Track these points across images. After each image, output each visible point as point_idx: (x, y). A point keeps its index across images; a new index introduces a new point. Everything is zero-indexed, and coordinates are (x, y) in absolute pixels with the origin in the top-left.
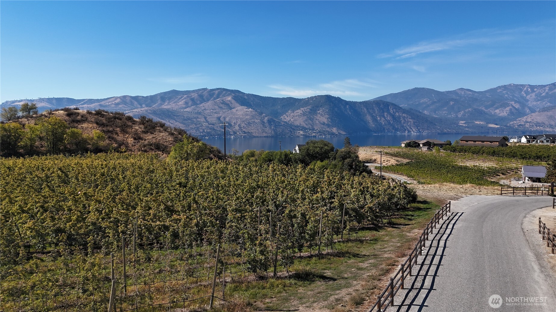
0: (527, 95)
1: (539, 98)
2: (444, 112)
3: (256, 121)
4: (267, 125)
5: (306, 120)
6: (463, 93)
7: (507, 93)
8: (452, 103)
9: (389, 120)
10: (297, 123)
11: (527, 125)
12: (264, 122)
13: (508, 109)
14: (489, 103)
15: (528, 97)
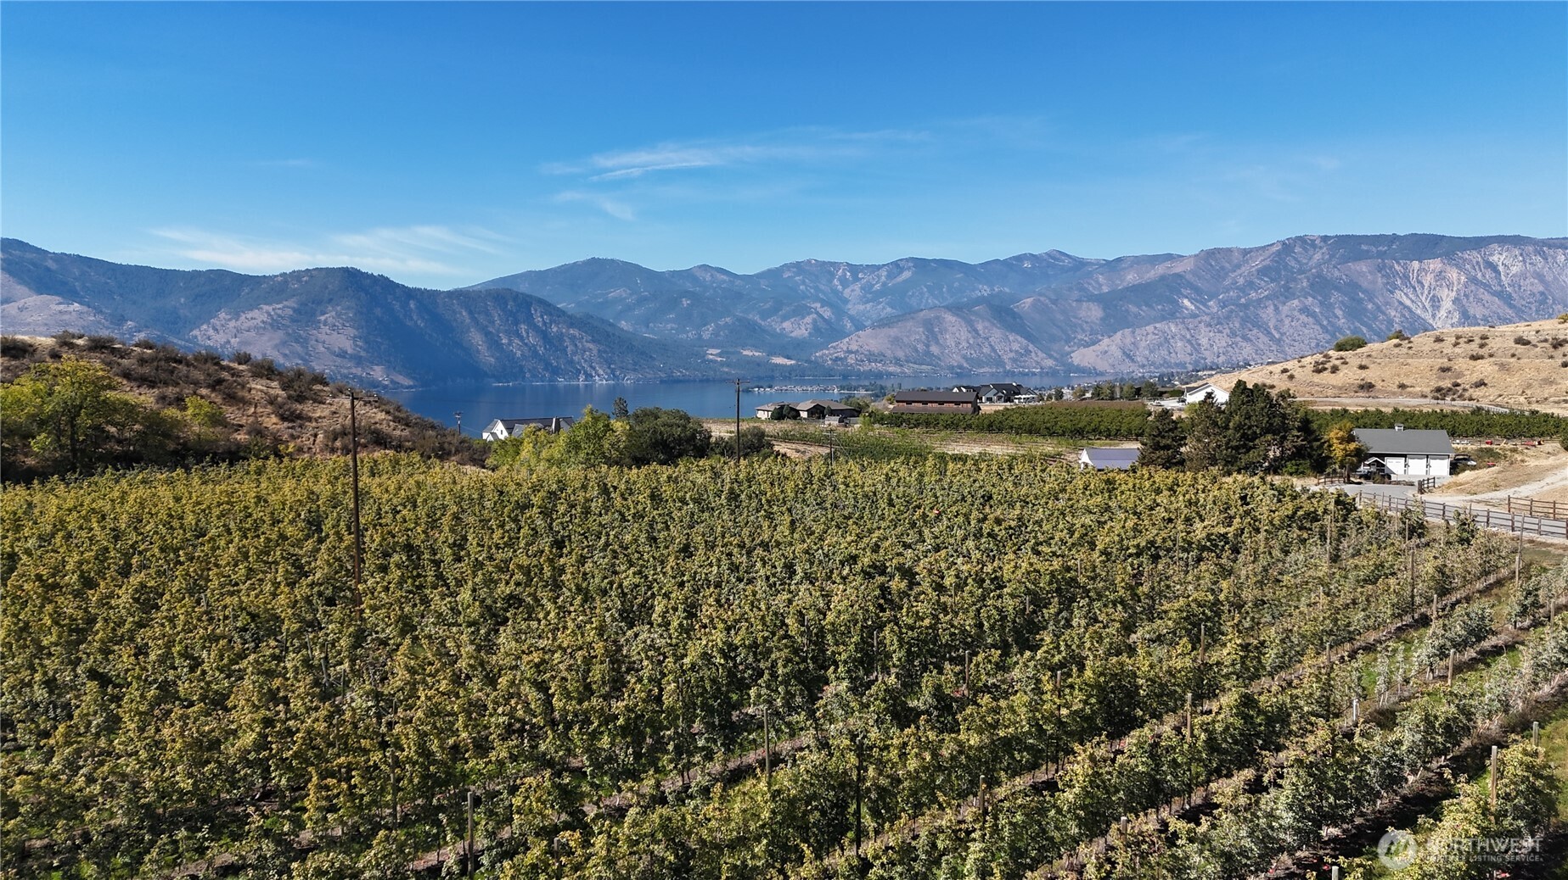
0: (844, 288)
1: (869, 296)
2: (669, 326)
6: (708, 278)
7: (804, 283)
8: (685, 302)
9: (533, 345)
11: (851, 360)
13: (809, 319)
14: (767, 306)
15: (847, 293)
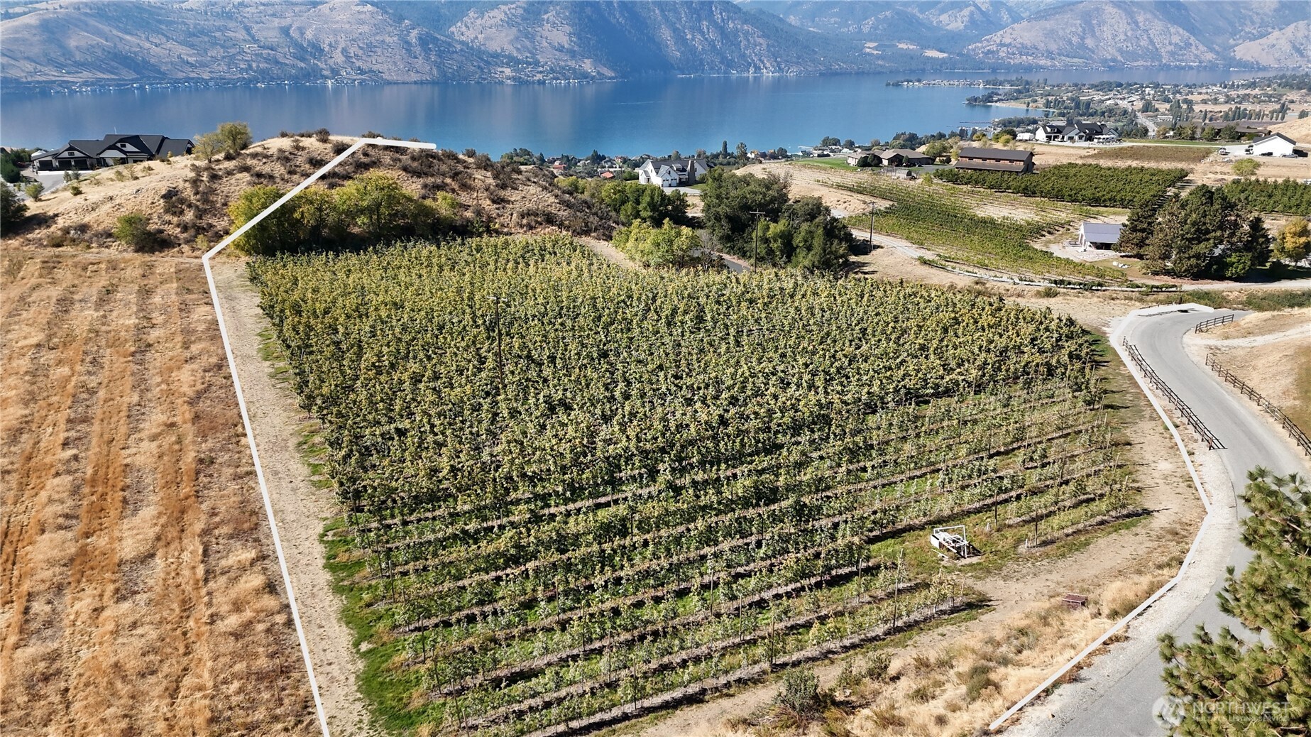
2: (833, 20)
3: (388, 39)
4: (418, 50)
5: (517, 38)
9: (713, 40)
10: (494, 47)
11: (1003, 53)
12: (408, 43)
13: (966, 12)
